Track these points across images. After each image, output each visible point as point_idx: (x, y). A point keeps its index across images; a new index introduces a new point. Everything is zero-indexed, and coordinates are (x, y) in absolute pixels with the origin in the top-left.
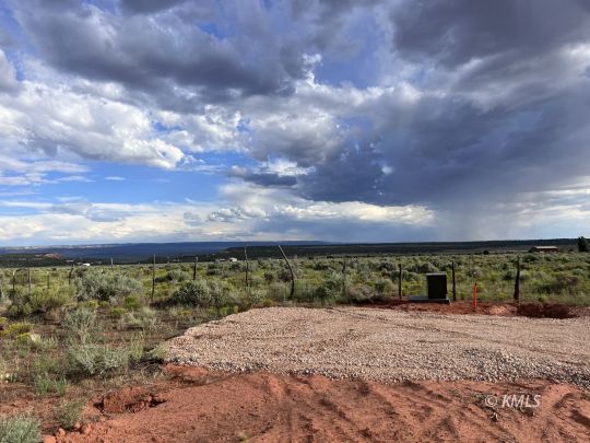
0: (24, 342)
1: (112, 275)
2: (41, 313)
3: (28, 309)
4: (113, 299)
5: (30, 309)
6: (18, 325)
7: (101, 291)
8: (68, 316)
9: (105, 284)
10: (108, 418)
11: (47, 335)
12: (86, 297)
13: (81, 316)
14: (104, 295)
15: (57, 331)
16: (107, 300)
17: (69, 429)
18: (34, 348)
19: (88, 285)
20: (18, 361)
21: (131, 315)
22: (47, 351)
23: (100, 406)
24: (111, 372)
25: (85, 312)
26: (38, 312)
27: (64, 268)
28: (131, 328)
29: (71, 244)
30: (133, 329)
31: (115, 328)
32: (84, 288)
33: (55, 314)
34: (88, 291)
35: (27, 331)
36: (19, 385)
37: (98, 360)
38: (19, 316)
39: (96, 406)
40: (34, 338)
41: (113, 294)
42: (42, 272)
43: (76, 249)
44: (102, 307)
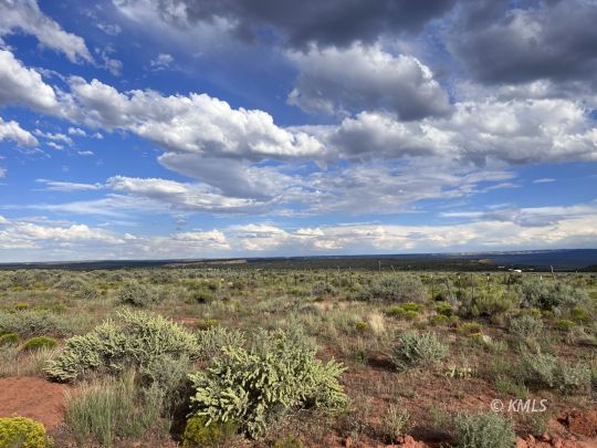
0: (477, 341)
1: (552, 283)
2: (487, 316)
3: (476, 310)
4: (557, 310)
5: (478, 312)
6: (469, 324)
7: (542, 300)
8: (514, 322)
9: (546, 292)
10: (578, 438)
11: (497, 338)
12: (527, 304)
13: (527, 323)
14: (546, 304)
15: (505, 335)
16: (550, 310)
17: (539, 438)
18: (486, 348)
19: (528, 293)
20: (475, 358)
21: (582, 329)
22: (499, 354)
23: (565, 422)
24: (571, 389)
25: (532, 320)
26: (484, 315)
27: (496, 273)
28: (583, 344)
29: (501, 251)
30: (587, 345)
31: (564, 341)
32: (524, 295)
33: (500, 318)
34: (529, 299)
35: (478, 331)
36: (482, 381)
37: (556, 373)
38: (468, 316)
39: (561, 421)
40: (486, 339)
41: (556, 304)
42: (477, 277)
43: (507, 256)
44: (544, 316)
